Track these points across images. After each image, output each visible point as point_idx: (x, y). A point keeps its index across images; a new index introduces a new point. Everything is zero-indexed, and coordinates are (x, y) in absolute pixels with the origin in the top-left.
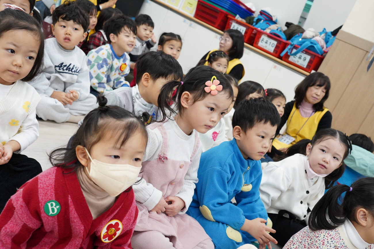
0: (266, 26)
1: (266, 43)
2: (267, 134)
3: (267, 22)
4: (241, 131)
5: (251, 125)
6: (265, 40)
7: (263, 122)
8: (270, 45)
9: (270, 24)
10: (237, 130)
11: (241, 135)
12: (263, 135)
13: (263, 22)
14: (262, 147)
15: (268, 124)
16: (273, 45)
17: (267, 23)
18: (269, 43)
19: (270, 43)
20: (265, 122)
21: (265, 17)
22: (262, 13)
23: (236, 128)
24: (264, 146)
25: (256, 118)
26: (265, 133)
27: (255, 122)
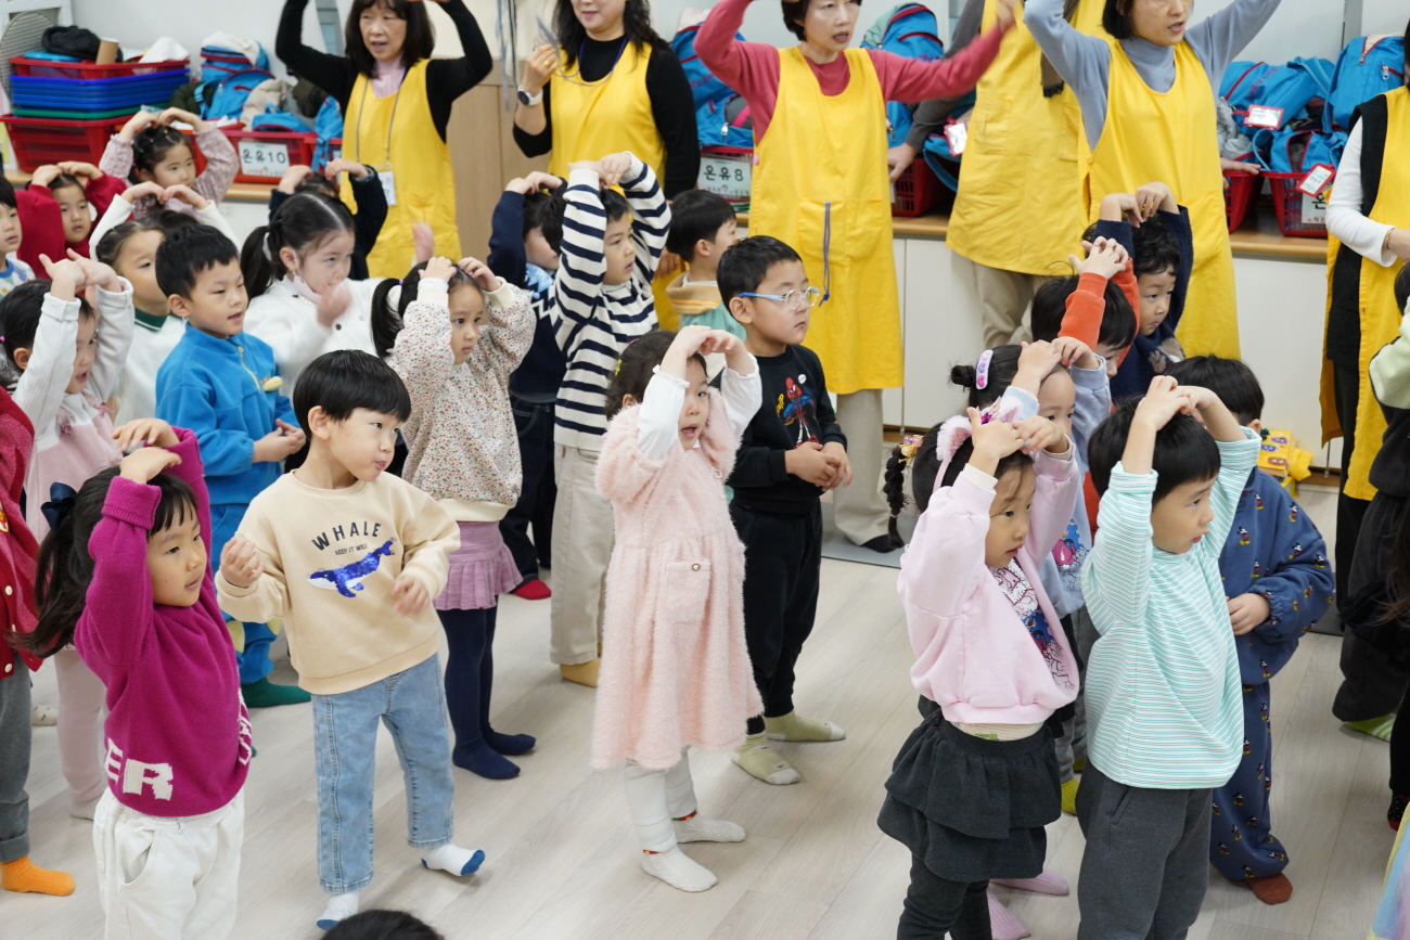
0: (240, 98)
1: (260, 158)
2: (224, 283)
3: (236, 84)
4: (183, 300)
5: (192, 283)
6: (253, 154)
7: (206, 267)
8: (272, 160)
9: (248, 84)
10: (176, 302)
11: (186, 305)
12: (221, 288)
13: (224, 87)
14: (231, 307)
15: (217, 266)
16: (281, 158)
17: (237, 88)
18: (265, 155)
19: (270, 154)
20: (211, 266)
21: (224, 65)
22: (211, 56)
23: (173, 299)
24: (233, 303)
25: (191, 267)
26: (220, 283)
27: (195, 275)
